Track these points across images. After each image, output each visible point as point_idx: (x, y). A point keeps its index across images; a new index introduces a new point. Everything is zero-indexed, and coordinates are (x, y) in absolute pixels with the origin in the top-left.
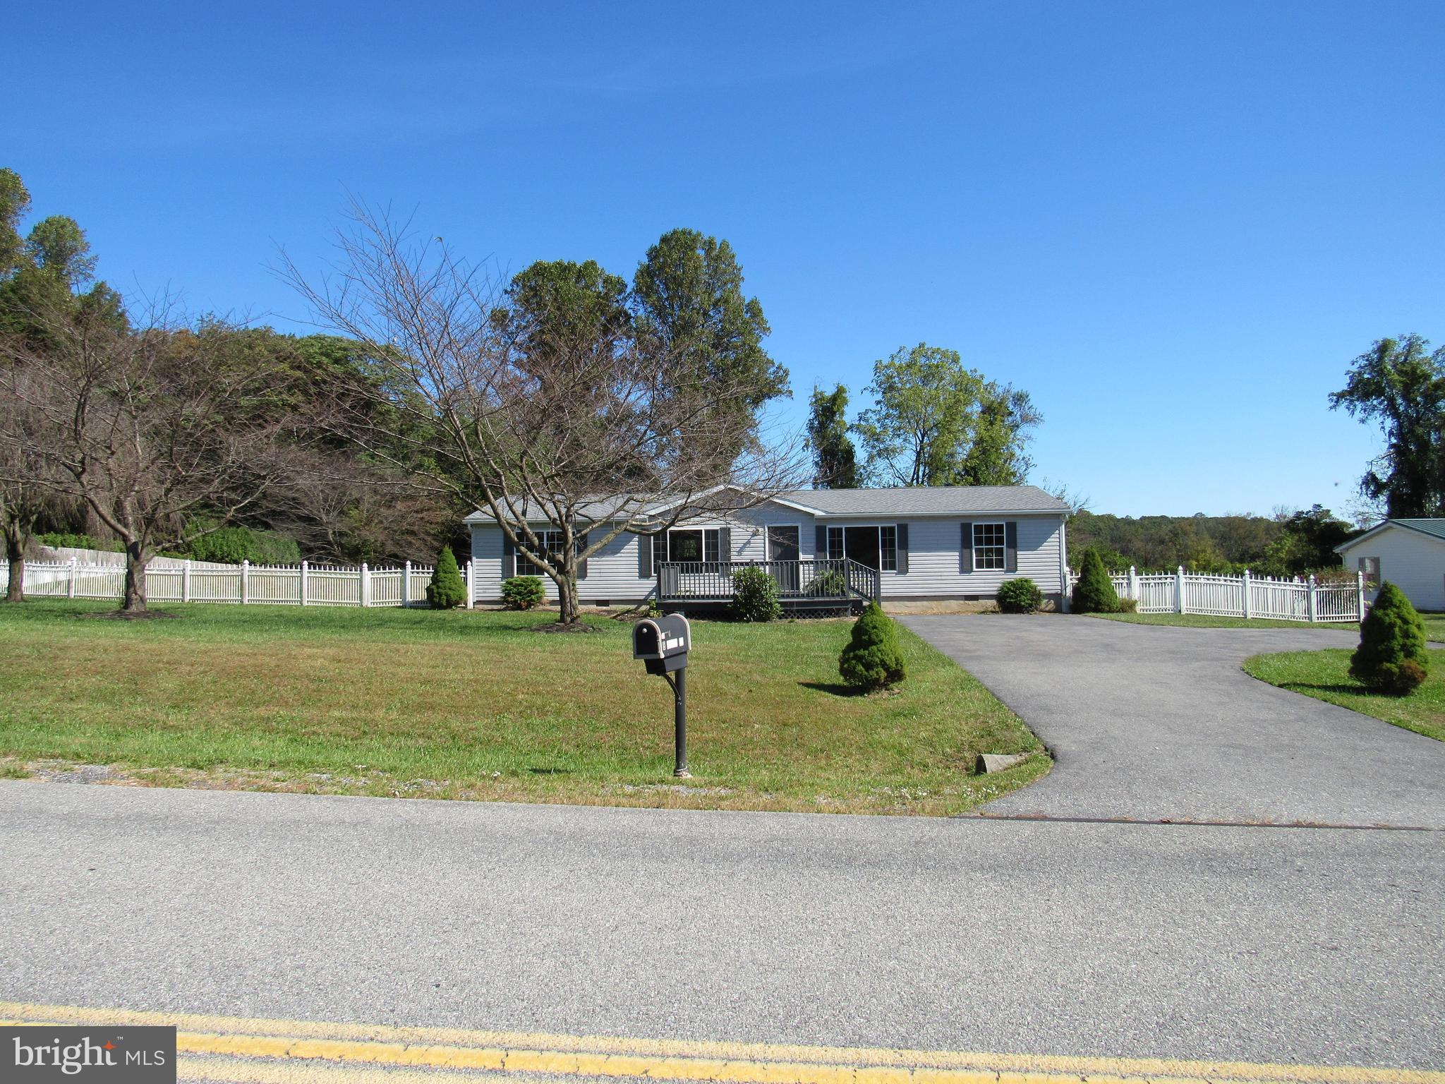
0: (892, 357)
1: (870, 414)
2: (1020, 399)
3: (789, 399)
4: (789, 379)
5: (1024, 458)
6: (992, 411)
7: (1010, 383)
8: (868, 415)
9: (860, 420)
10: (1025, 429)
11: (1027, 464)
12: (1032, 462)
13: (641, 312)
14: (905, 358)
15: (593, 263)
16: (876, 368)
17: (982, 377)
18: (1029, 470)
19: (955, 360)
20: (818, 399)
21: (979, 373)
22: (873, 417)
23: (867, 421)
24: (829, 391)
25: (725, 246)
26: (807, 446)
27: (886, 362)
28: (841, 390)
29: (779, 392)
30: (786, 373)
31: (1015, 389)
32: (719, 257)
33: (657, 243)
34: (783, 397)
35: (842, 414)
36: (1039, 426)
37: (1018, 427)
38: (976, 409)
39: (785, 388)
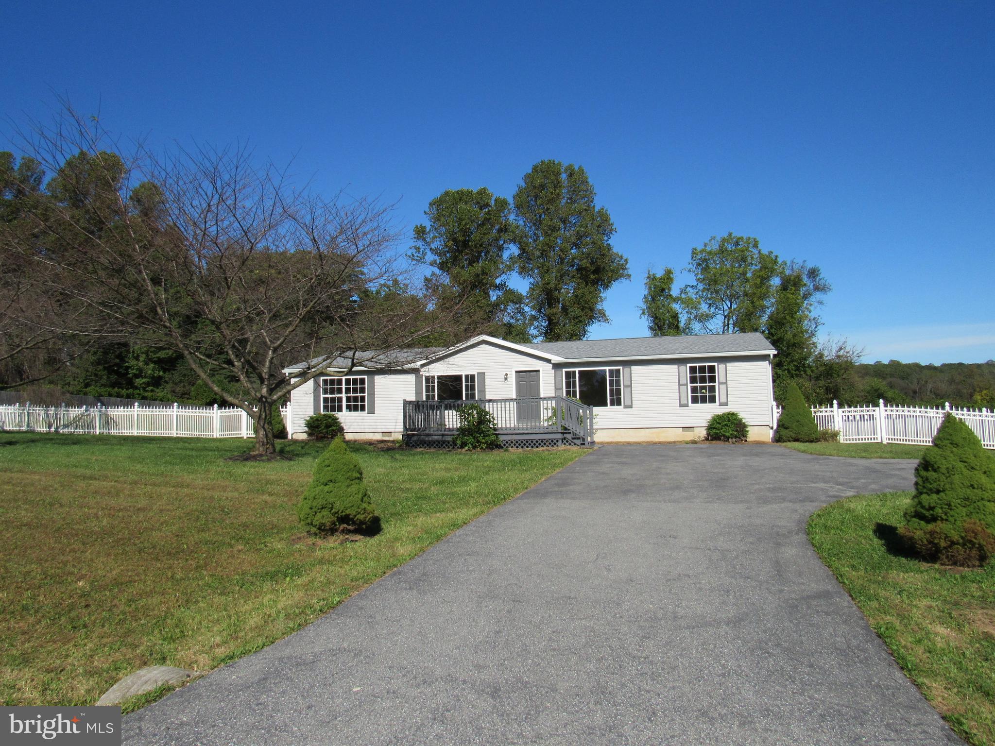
0: (705, 245)
1: (689, 289)
2: (813, 273)
3: (628, 281)
4: (627, 266)
5: (814, 319)
6: (791, 284)
7: (804, 261)
9: (681, 294)
10: (816, 296)
11: (816, 323)
12: (821, 321)
13: (521, 223)
14: (714, 247)
15: (485, 189)
16: (693, 253)
17: (776, 257)
18: (818, 328)
19: (756, 246)
20: (652, 278)
21: (775, 254)
22: (691, 291)
23: (686, 294)
24: (660, 274)
25: (581, 170)
27: (700, 247)
28: (669, 272)
29: (621, 276)
30: (626, 260)
31: (810, 265)
34: (623, 280)
35: (670, 289)
36: (828, 293)
37: (811, 295)
38: (776, 282)
39: (625, 272)
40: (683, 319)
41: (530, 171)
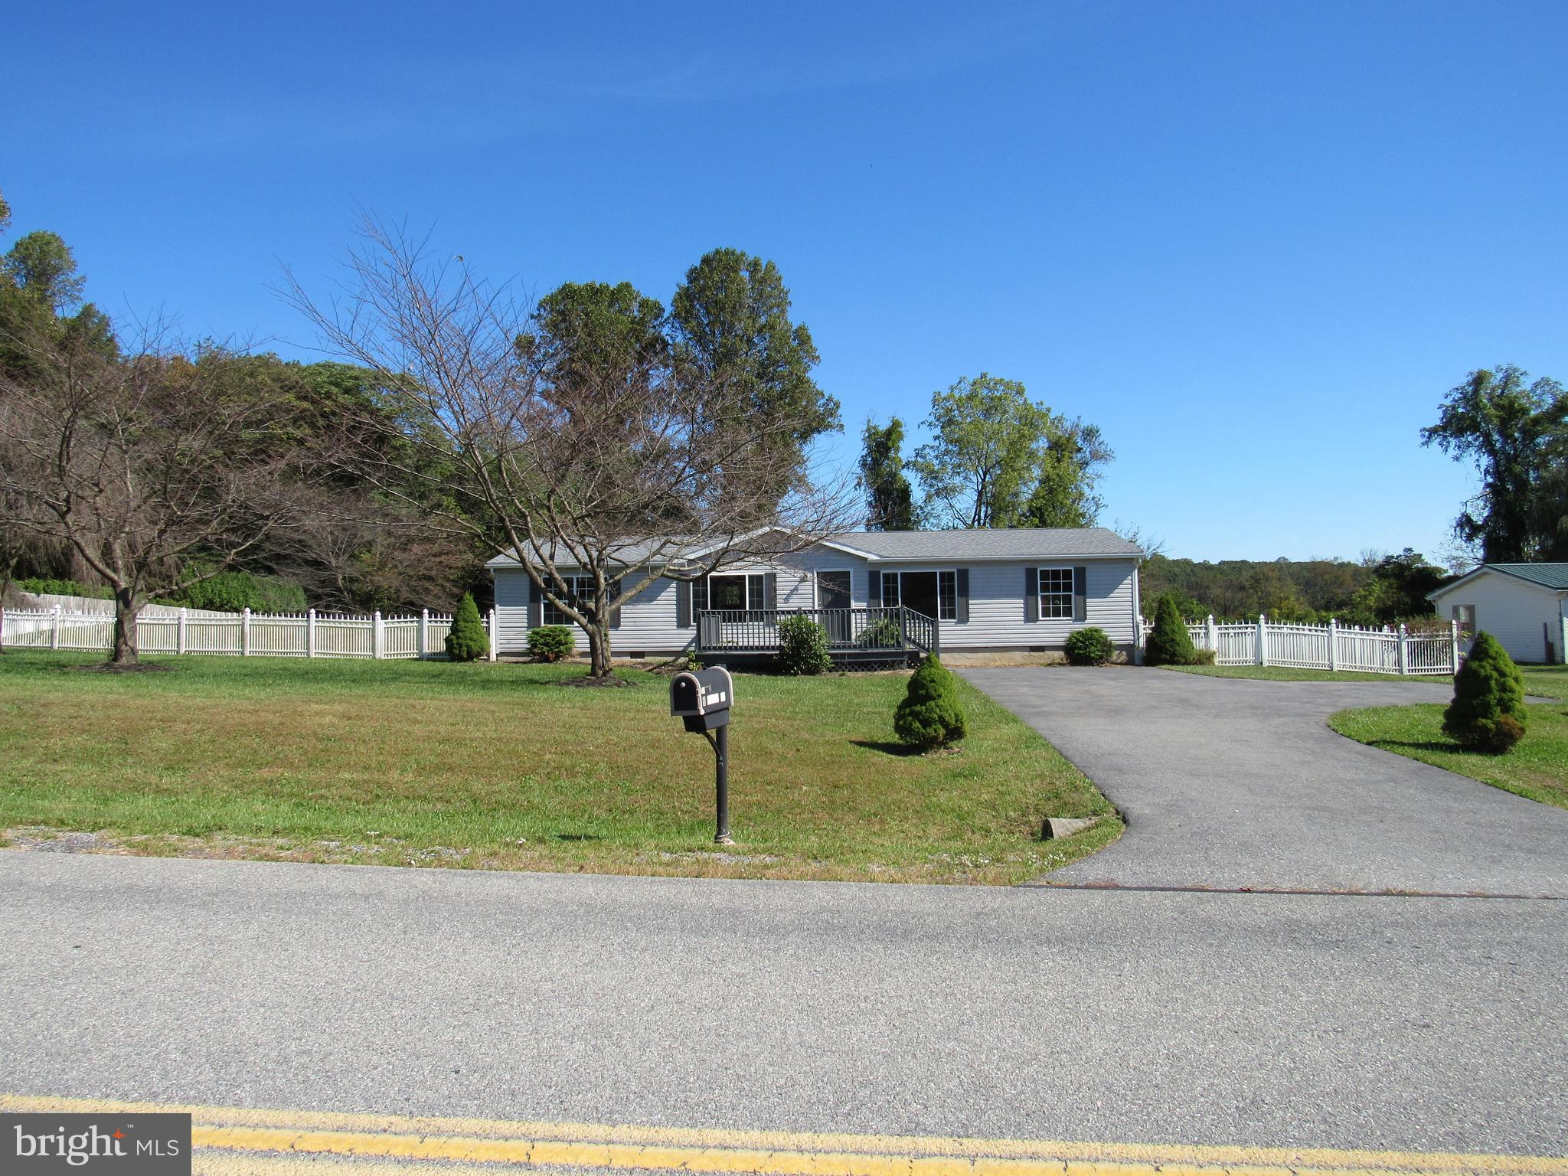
0: (952, 389)
1: (927, 450)
2: (1090, 434)
3: (840, 434)
4: (840, 412)
5: (1093, 498)
6: (1059, 447)
7: (1079, 417)
9: (916, 456)
10: (1094, 467)
11: (1097, 504)
12: (1103, 502)
13: (679, 339)
14: (966, 390)
15: (628, 285)
16: (934, 400)
17: (1049, 410)
18: (1100, 511)
19: (1020, 392)
20: (871, 434)
21: (1045, 406)
22: (930, 454)
23: (924, 457)
24: (884, 425)
25: (771, 267)
26: (859, 484)
27: (945, 393)
28: (896, 425)
29: (829, 426)
30: (837, 405)
31: (1085, 423)
32: (764, 278)
34: (832, 432)
35: (898, 450)
36: (1110, 464)
37: (1087, 464)
38: (1042, 444)
39: (836, 422)
40: (917, 495)
41: (698, 264)
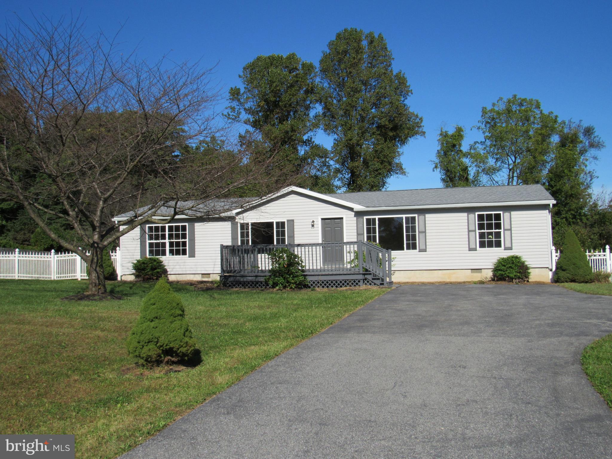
0: (494, 105)
2: (589, 131)
4: (422, 124)
5: (589, 172)
6: (567, 141)
7: (581, 121)
8: (476, 146)
9: (470, 149)
10: (591, 152)
11: (591, 176)
12: (595, 174)
13: (326, 85)
14: (501, 107)
15: (293, 55)
16: (483, 112)
17: (556, 117)
18: (593, 180)
19: (538, 106)
20: (444, 135)
21: (555, 114)
22: (480, 147)
23: (475, 149)
24: (451, 131)
25: (381, 38)
26: (436, 167)
27: (489, 108)
28: (459, 130)
29: (417, 133)
30: (421, 119)
31: (585, 124)
32: (377, 45)
33: (334, 38)
34: (418, 136)
35: (460, 145)
36: (602, 149)
37: (586, 151)
38: (555, 139)
39: (420, 130)
40: (472, 172)
